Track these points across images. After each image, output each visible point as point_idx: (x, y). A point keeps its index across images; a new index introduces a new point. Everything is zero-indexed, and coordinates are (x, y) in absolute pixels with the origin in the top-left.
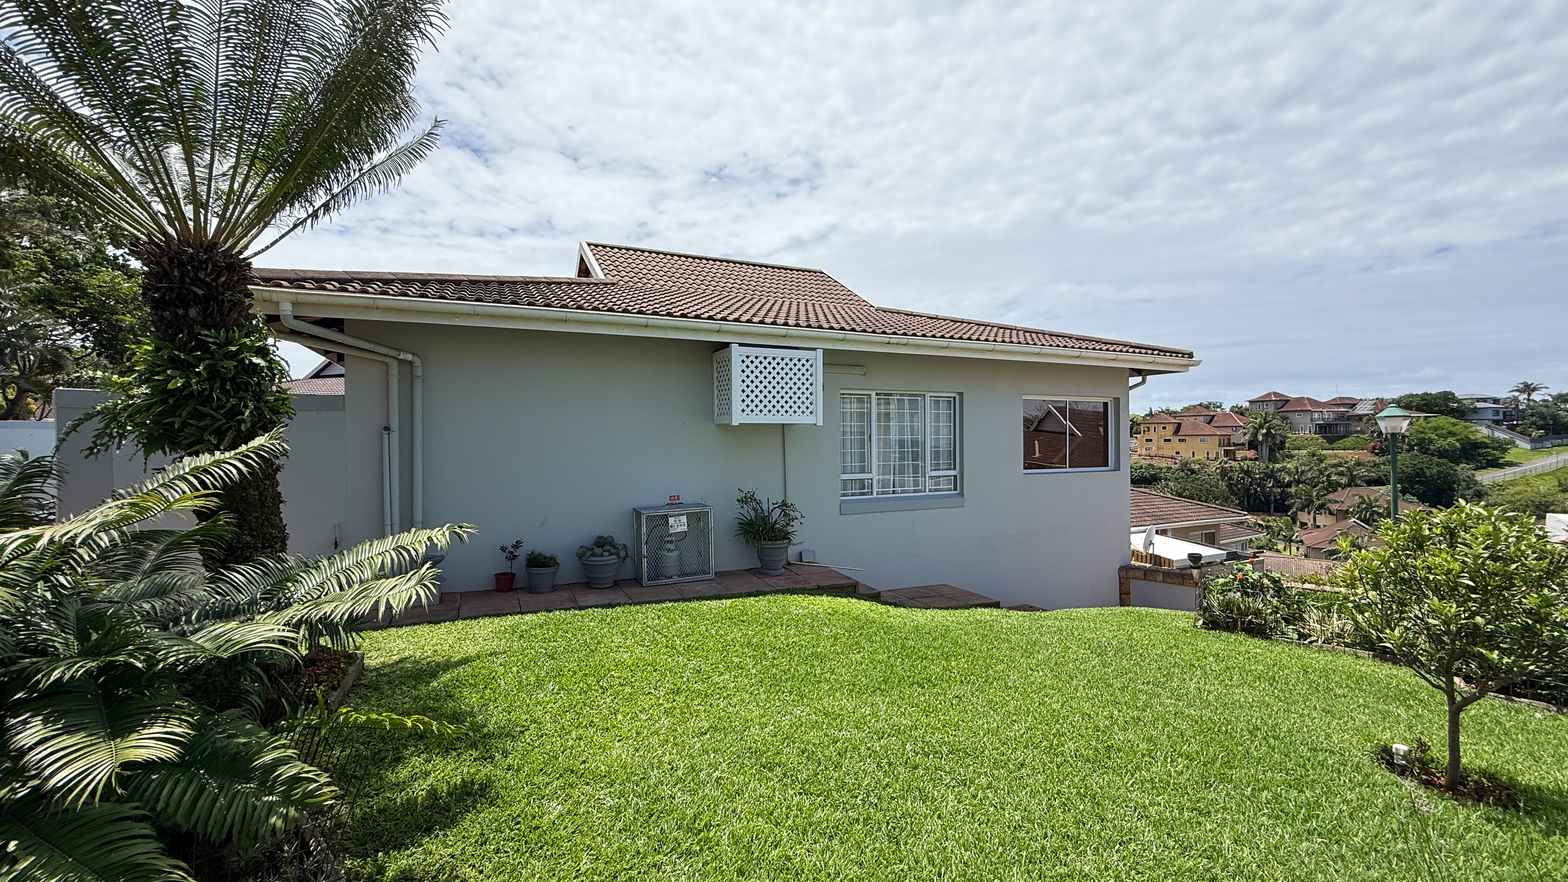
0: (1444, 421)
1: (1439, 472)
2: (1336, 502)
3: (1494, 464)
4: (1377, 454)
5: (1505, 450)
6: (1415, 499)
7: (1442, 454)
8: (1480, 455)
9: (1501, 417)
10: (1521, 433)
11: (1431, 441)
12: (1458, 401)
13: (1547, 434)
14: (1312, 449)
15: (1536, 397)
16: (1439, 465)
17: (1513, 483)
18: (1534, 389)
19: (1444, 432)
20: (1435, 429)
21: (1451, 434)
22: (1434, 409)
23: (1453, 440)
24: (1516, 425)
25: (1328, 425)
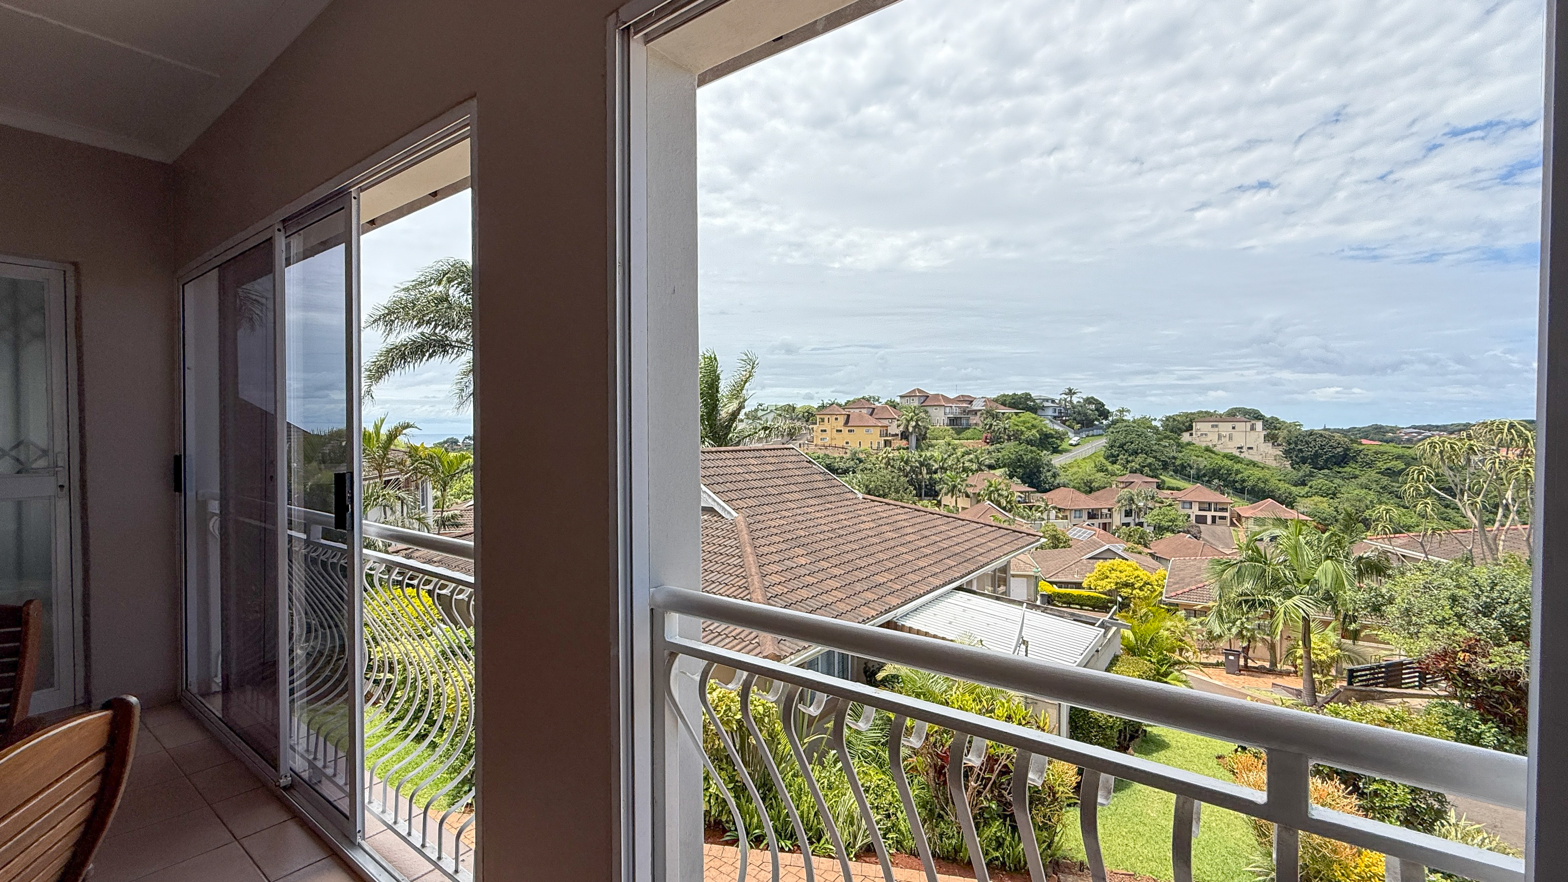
0: (1027, 416)
1: (1032, 458)
2: (971, 486)
3: (1056, 451)
4: (988, 443)
5: (1062, 440)
6: (1019, 481)
7: (1029, 442)
8: (1049, 443)
9: (1057, 414)
10: (1069, 426)
11: (1022, 433)
12: (1034, 401)
13: (1081, 428)
14: (948, 439)
15: (1076, 399)
16: (1031, 452)
17: (1071, 466)
18: (1075, 393)
19: (1030, 425)
20: (1024, 422)
21: (1034, 426)
22: (1021, 406)
23: (1034, 431)
24: (1066, 420)
25: (956, 418)
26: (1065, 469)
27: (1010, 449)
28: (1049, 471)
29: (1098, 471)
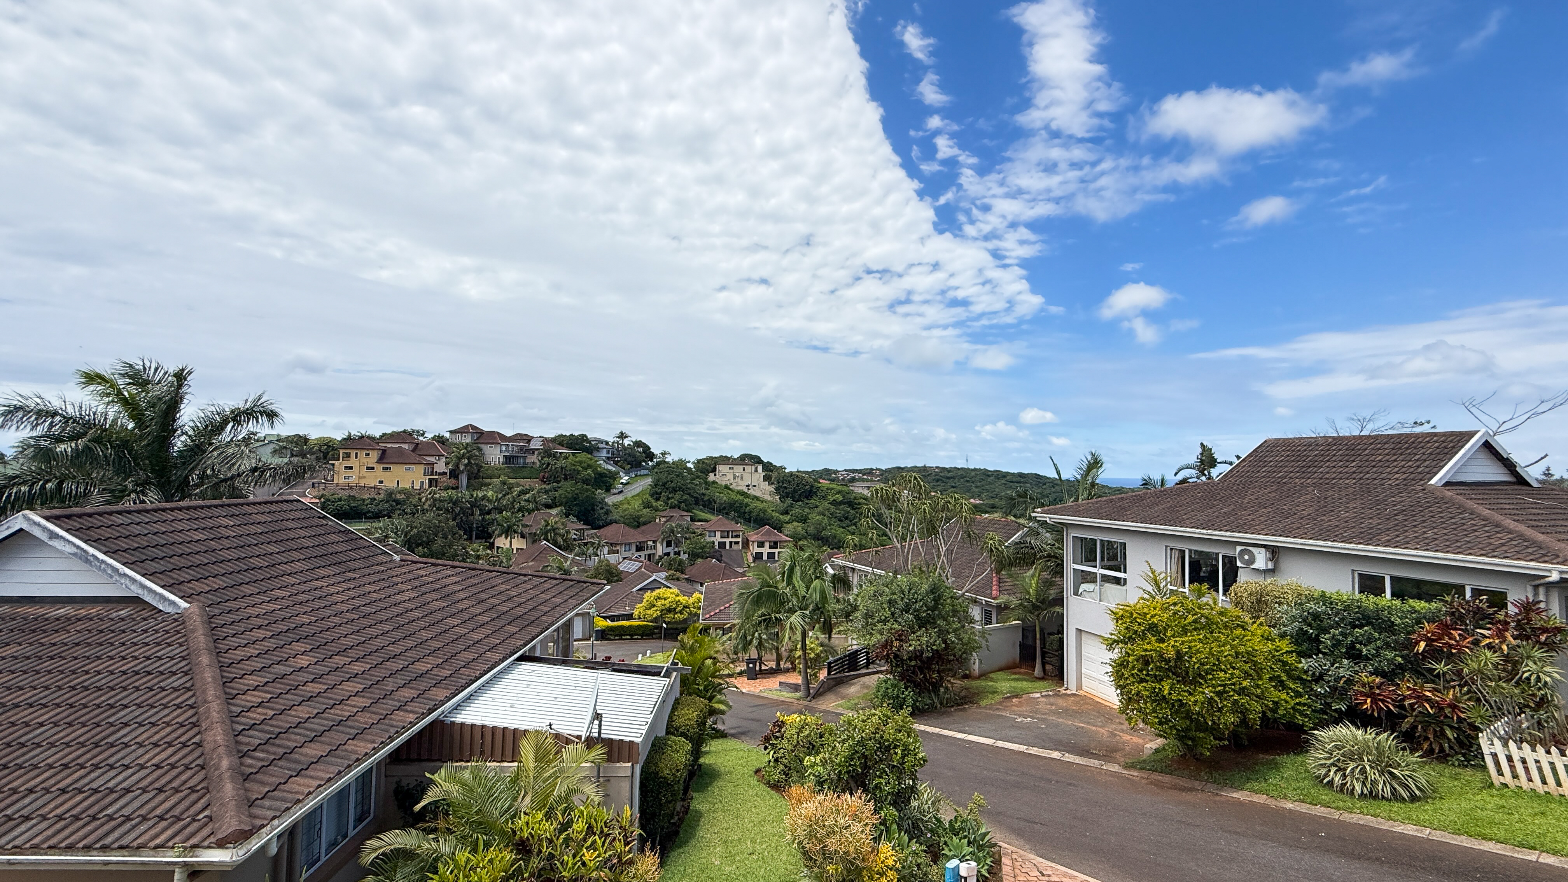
0: (583, 456)
1: (587, 496)
2: (527, 526)
4: (545, 482)
5: (615, 479)
6: (575, 519)
7: (585, 481)
8: (603, 482)
9: (610, 455)
10: (620, 467)
11: (578, 472)
12: (590, 442)
13: (631, 468)
14: (502, 478)
15: (626, 442)
16: (587, 490)
17: (621, 503)
18: (626, 437)
19: (585, 465)
20: (581, 462)
21: (589, 466)
22: (577, 447)
23: (589, 471)
24: (618, 461)
25: (513, 457)
26: (616, 506)
27: (567, 488)
28: (602, 508)
29: (644, 508)
